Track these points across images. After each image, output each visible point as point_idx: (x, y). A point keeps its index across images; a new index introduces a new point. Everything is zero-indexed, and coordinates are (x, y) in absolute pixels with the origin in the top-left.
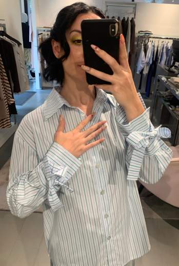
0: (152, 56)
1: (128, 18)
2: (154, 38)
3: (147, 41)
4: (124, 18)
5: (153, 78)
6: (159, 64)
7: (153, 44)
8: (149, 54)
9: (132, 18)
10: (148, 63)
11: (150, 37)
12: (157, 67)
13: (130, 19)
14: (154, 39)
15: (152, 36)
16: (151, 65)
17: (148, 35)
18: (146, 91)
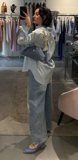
0: (61, 29)
1: (41, 3)
2: (61, 15)
3: (56, 18)
4: (38, 3)
5: (63, 44)
6: (66, 34)
7: (60, 20)
8: (58, 27)
9: (44, 3)
10: (58, 34)
11: (58, 15)
12: (65, 36)
13: (42, 4)
14: (61, 17)
15: (59, 14)
16: (61, 35)
17: (56, 14)
18: (59, 55)
